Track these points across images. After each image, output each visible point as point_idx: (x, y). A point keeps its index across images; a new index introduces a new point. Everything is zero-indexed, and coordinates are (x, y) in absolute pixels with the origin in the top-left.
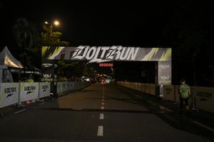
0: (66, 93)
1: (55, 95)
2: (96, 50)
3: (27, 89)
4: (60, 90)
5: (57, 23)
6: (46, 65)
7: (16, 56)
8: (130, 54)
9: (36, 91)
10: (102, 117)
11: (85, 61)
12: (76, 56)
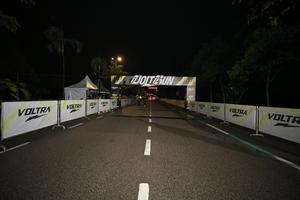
0: (128, 106)
1: (120, 107)
2: (146, 78)
3: (102, 103)
4: (123, 104)
5: (120, 59)
6: (114, 88)
7: (94, 81)
9: (109, 105)
11: (139, 85)
12: (134, 82)
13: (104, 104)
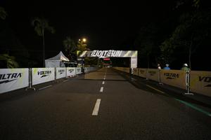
0: (89, 72)
1: (83, 73)
2: (102, 52)
3: (70, 70)
6: (79, 59)
7: (66, 55)
8: (118, 54)
9: (74, 71)
10: (103, 83)
12: (93, 55)
13: (71, 71)
